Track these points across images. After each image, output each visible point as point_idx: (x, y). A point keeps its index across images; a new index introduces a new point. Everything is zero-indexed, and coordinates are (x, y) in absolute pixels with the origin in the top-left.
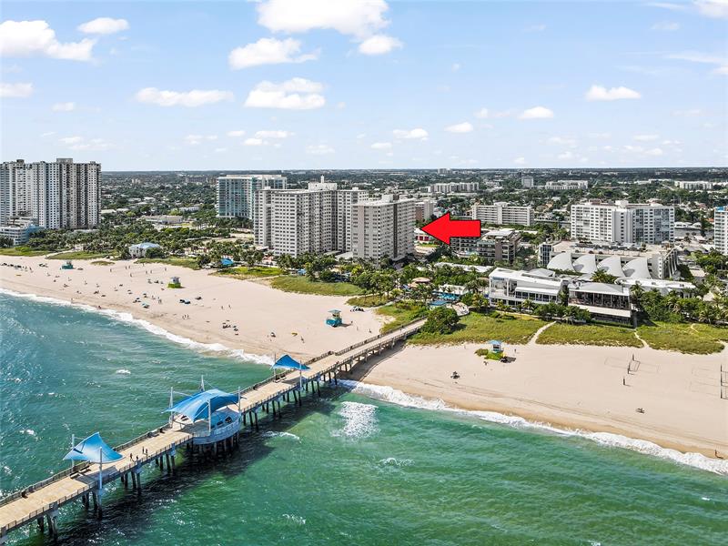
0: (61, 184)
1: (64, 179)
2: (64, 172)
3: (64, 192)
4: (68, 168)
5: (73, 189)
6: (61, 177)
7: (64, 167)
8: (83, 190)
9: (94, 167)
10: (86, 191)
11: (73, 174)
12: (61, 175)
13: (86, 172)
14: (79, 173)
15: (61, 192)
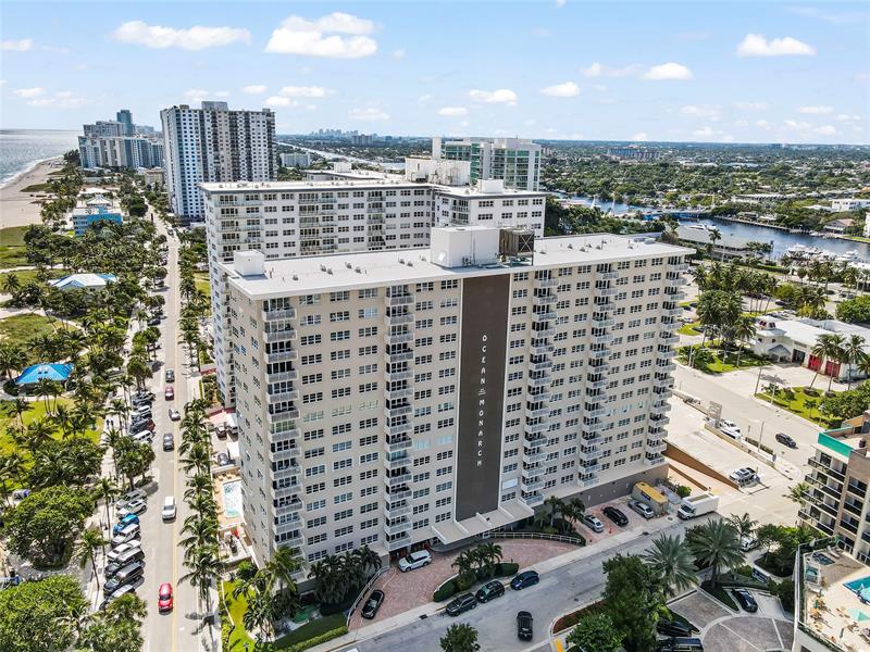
0: (204, 145)
1: (209, 137)
2: (208, 125)
3: (210, 158)
4: (214, 117)
5: (225, 153)
6: (203, 133)
7: (207, 117)
8: (243, 156)
9: (262, 118)
10: (249, 158)
11: (224, 129)
12: (203, 129)
13: (247, 126)
14: (233, 127)
15: (205, 157)
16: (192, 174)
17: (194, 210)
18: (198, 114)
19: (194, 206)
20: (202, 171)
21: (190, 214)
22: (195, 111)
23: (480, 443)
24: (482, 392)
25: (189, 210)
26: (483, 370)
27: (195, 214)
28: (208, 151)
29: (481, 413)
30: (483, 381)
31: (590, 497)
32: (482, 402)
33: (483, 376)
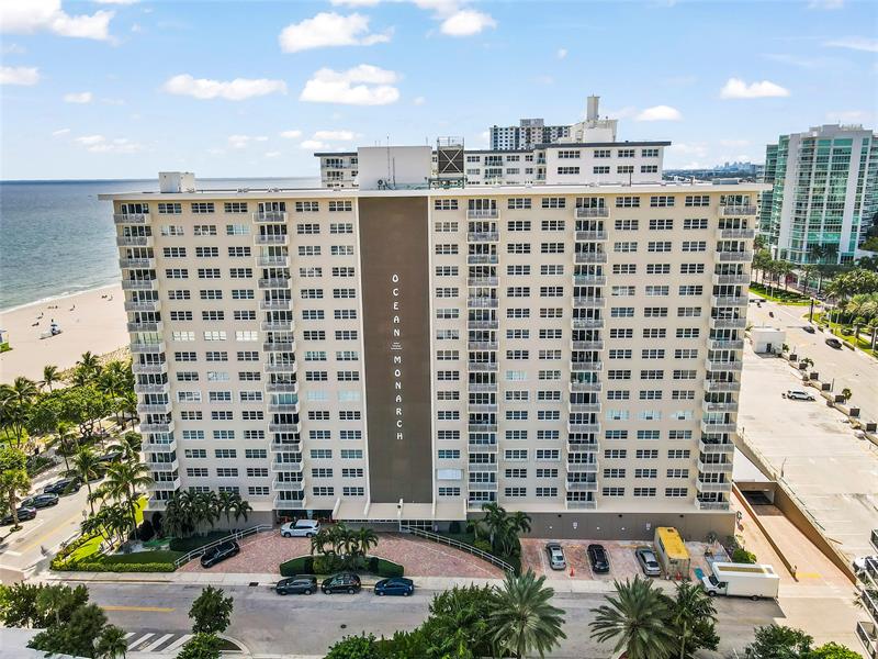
18: (514, 131)
22: (512, 129)
23: (399, 411)
24: (396, 346)
26: (397, 319)
29: (398, 373)
30: (397, 332)
31: (575, 525)
32: (398, 359)
33: (397, 326)
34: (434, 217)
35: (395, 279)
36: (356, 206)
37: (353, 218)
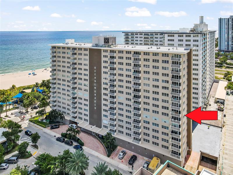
15: (228, 32)
16: (223, 37)
17: (223, 48)
18: (227, 19)
19: (223, 47)
20: (227, 36)
21: (221, 49)
22: (226, 19)
23: (95, 101)
24: (95, 85)
25: (221, 48)
26: (95, 78)
27: (223, 49)
28: (230, 30)
29: (95, 91)
30: (95, 81)
31: (133, 147)
32: (95, 88)
33: (95, 79)
34: (103, 54)
35: (95, 68)
36: (88, 50)
37: (88, 52)
